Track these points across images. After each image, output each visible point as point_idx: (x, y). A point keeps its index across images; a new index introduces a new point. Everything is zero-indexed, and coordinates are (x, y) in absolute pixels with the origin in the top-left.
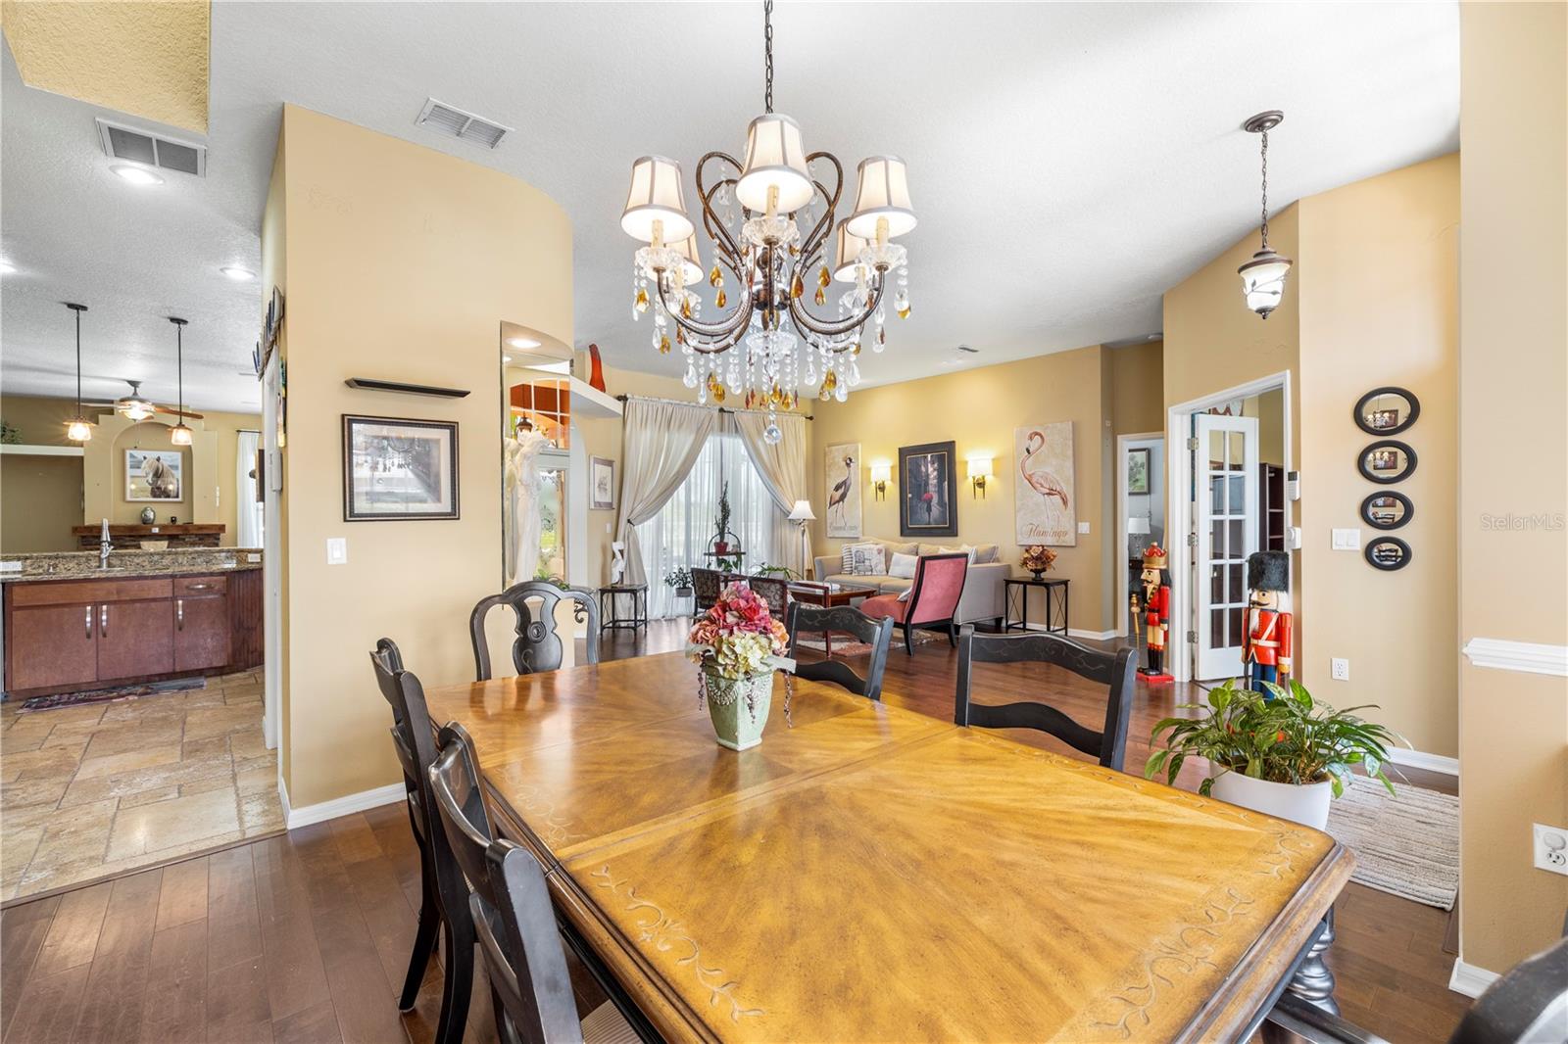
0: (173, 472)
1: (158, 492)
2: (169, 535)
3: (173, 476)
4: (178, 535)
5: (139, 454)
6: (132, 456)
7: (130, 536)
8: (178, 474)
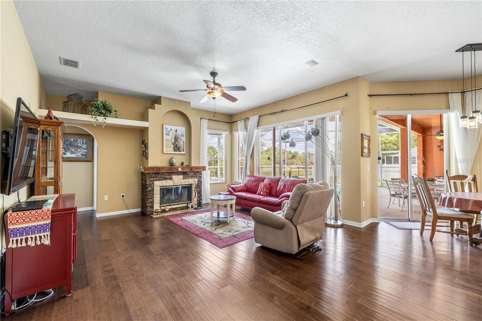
0: (182, 137)
1: (177, 148)
2: (183, 172)
3: (182, 140)
4: (186, 172)
5: (169, 127)
6: (166, 128)
7: (168, 173)
8: (184, 139)
